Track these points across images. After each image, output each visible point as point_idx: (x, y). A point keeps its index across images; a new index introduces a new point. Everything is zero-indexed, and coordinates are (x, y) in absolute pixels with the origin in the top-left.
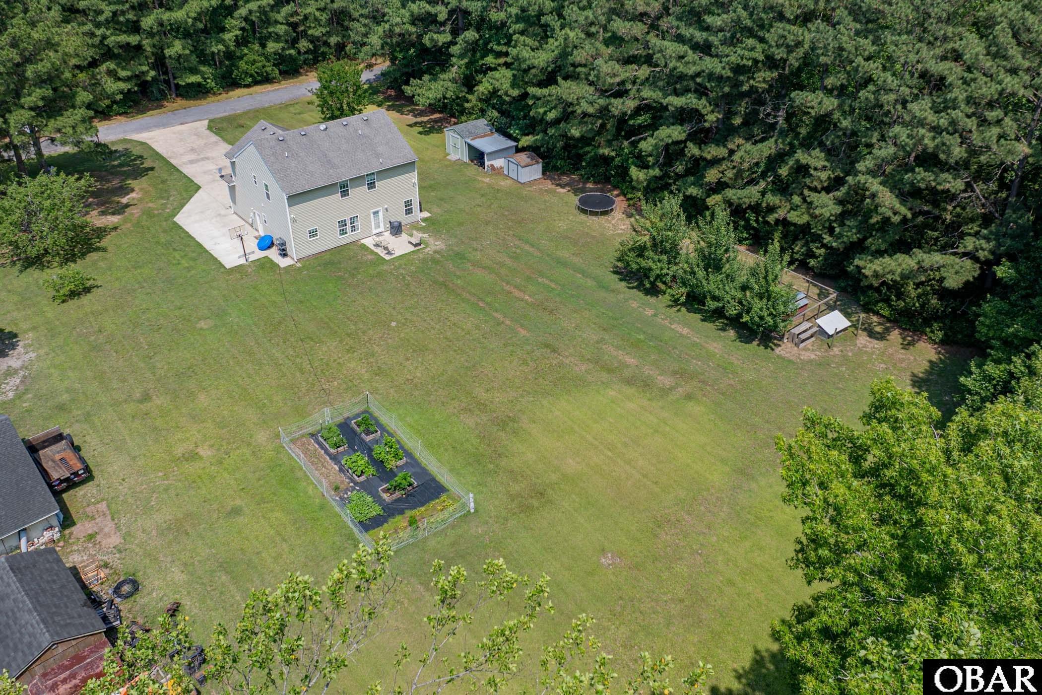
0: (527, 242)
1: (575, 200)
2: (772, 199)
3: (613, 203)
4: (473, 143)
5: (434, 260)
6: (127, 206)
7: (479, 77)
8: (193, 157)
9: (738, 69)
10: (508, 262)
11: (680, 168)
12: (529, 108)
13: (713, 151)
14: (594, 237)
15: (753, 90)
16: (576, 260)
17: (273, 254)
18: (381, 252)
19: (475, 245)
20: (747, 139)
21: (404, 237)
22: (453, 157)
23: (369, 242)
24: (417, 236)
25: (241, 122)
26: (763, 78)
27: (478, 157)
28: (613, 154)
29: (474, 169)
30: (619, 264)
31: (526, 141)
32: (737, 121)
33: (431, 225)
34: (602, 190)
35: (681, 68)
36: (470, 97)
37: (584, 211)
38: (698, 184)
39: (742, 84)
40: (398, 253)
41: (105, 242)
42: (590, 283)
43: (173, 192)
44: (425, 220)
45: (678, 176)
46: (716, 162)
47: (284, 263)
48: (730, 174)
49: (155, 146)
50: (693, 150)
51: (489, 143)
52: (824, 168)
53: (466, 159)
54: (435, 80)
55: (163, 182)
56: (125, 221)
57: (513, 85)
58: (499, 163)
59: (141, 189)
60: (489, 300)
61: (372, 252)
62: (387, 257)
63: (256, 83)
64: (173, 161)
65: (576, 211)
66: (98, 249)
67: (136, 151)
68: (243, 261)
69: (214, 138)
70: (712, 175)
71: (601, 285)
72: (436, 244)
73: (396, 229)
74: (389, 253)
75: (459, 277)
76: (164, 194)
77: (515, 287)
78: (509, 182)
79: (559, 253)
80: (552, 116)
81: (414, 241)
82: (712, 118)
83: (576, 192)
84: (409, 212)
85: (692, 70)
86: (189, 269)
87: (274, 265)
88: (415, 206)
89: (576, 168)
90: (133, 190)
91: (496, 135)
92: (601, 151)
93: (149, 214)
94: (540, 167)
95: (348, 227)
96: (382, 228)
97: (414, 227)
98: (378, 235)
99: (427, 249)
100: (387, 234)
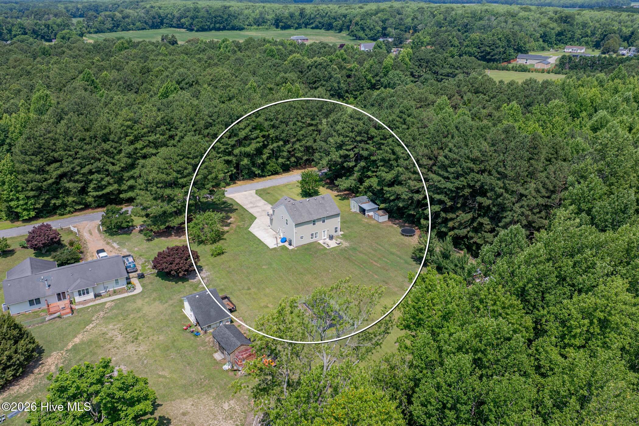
0: (380, 245)
1: (400, 230)
2: (471, 234)
3: (415, 232)
4: (361, 205)
5: (345, 250)
6: (230, 223)
7: (365, 179)
8: (252, 205)
9: (457, 188)
10: (372, 252)
11: (440, 220)
12: (384, 194)
13: (450, 215)
14: (405, 245)
15: (464, 195)
16: (398, 253)
17: (286, 244)
18: (326, 246)
19: (360, 245)
20: (463, 212)
21: (334, 241)
22: (353, 210)
23: (321, 242)
24: (339, 241)
25: (269, 191)
26: (467, 191)
27: (363, 211)
28: (415, 213)
29: (361, 216)
30: (414, 255)
31: (382, 206)
32: (459, 205)
33: (344, 237)
34: (411, 227)
35: (439, 185)
36: (361, 186)
37: (403, 235)
38: (446, 227)
39: (459, 193)
40: (332, 247)
41: (225, 236)
42: (402, 261)
43: (246, 219)
44: (341, 235)
45: (439, 224)
46: (452, 219)
47: (291, 248)
48: (457, 224)
49: (237, 200)
50: (443, 215)
51: (367, 206)
52: (488, 224)
53: (358, 211)
54: (347, 179)
55: (242, 215)
56: (231, 229)
57: (378, 185)
58: (371, 214)
59: (234, 217)
60: (364, 265)
61: (322, 246)
62: (328, 248)
63: (272, 174)
64: (245, 207)
65: (400, 235)
66: (223, 239)
67: (229, 202)
68: (276, 246)
69: (259, 198)
70: (450, 224)
71: (406, 262)
72: (346, 244)
73: (331, 238)
74: (328, 246)
75: (354, 256)
76: (243, 220)
77: (374, 261)
78: (375, 222)
79: (392, 250)
80: (392, 198)
81: (338, 242)
82: (449, 204)
83: (401, 227)
84: (336, 231)
85: (443, 186)
86: (257, 248)
87: (287, 249)
88: (339, 229)
89: (401, 217)
90: (231, 218)
91: (371, 203)
92: (410, 212)
93: (239, 227)
94: (387, 216)
95: (314, 236)
96: (326, 237)
97: (337, 237)
98: (324, 239)
99: (342, 246)
100: (328, 239)
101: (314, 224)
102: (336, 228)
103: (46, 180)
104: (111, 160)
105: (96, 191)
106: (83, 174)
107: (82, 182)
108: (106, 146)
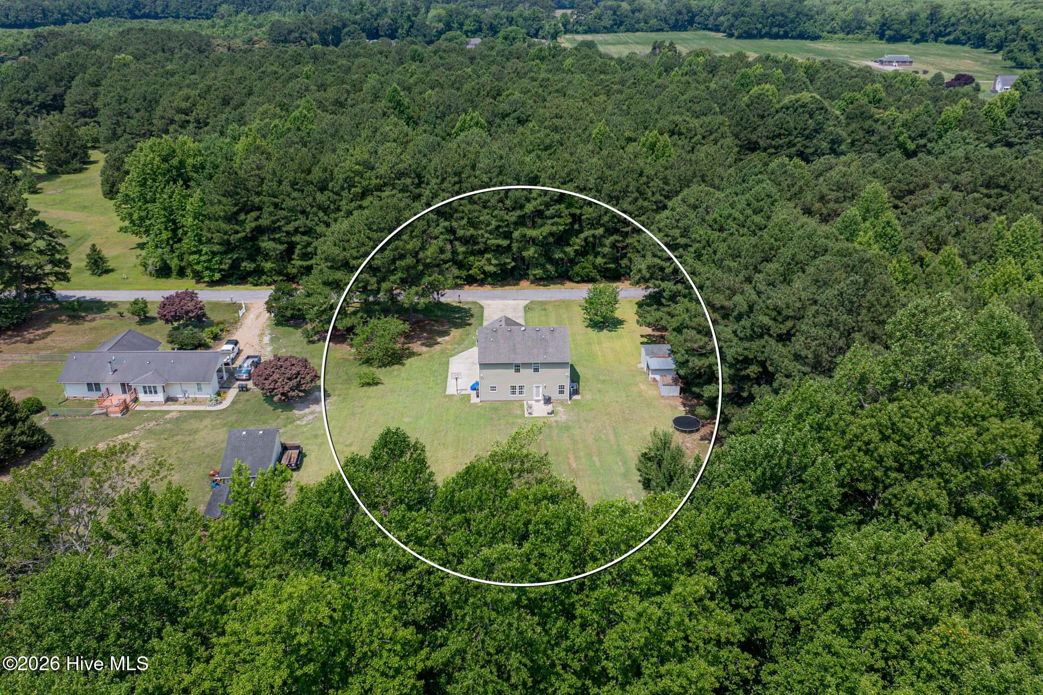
0: (615, 433)
4: (648, 359)
5: (549, 425)
6: (438, 343)
10: (590, 441)
16: (630, 454)
17: (474, 393)
18: (527, 411)
19: (584, 425)
21: (550, 407)
24: (556, 409)
25: (548, 307)
29: (645, 377)
33: (573, 404)
40: (535, 415)
41: (408, 361)
44: (574, 400)
47: (474, 401)
49: (486, 311)
51: (659, 363)
53: (645, 369)
55: (468, 334)
56: (429, 352)
58: (658, 378)
59: (454, 336)
61: (523, 409)
62: (527, 416)
66: (402, 364)
67: (473, 311)
68: (457, 393)
69: (521, 314)
72: (561, 417)
73: (547, 400)
74: (530, 413)
75: (551, 440)
76: (461, 342)
78: (656, 392)
84: (561, 392)
87: (468, 401)
88: (567, 390)
90: (448, 335)
91: (669, 358)
93: (443, 352)
94: (678, 388)
95: (517, 390)
96: (541, 397)
97: (562, 402)
98: (537, 401)
99: (553, 418)
100: (542, 402)
101: (518, 370)
102: (562, 387)
103: (237, 232)
104: (326, 218)
105: (301, 260)
106: (288, 233)
107: (283, 243)
108: (319, 197)
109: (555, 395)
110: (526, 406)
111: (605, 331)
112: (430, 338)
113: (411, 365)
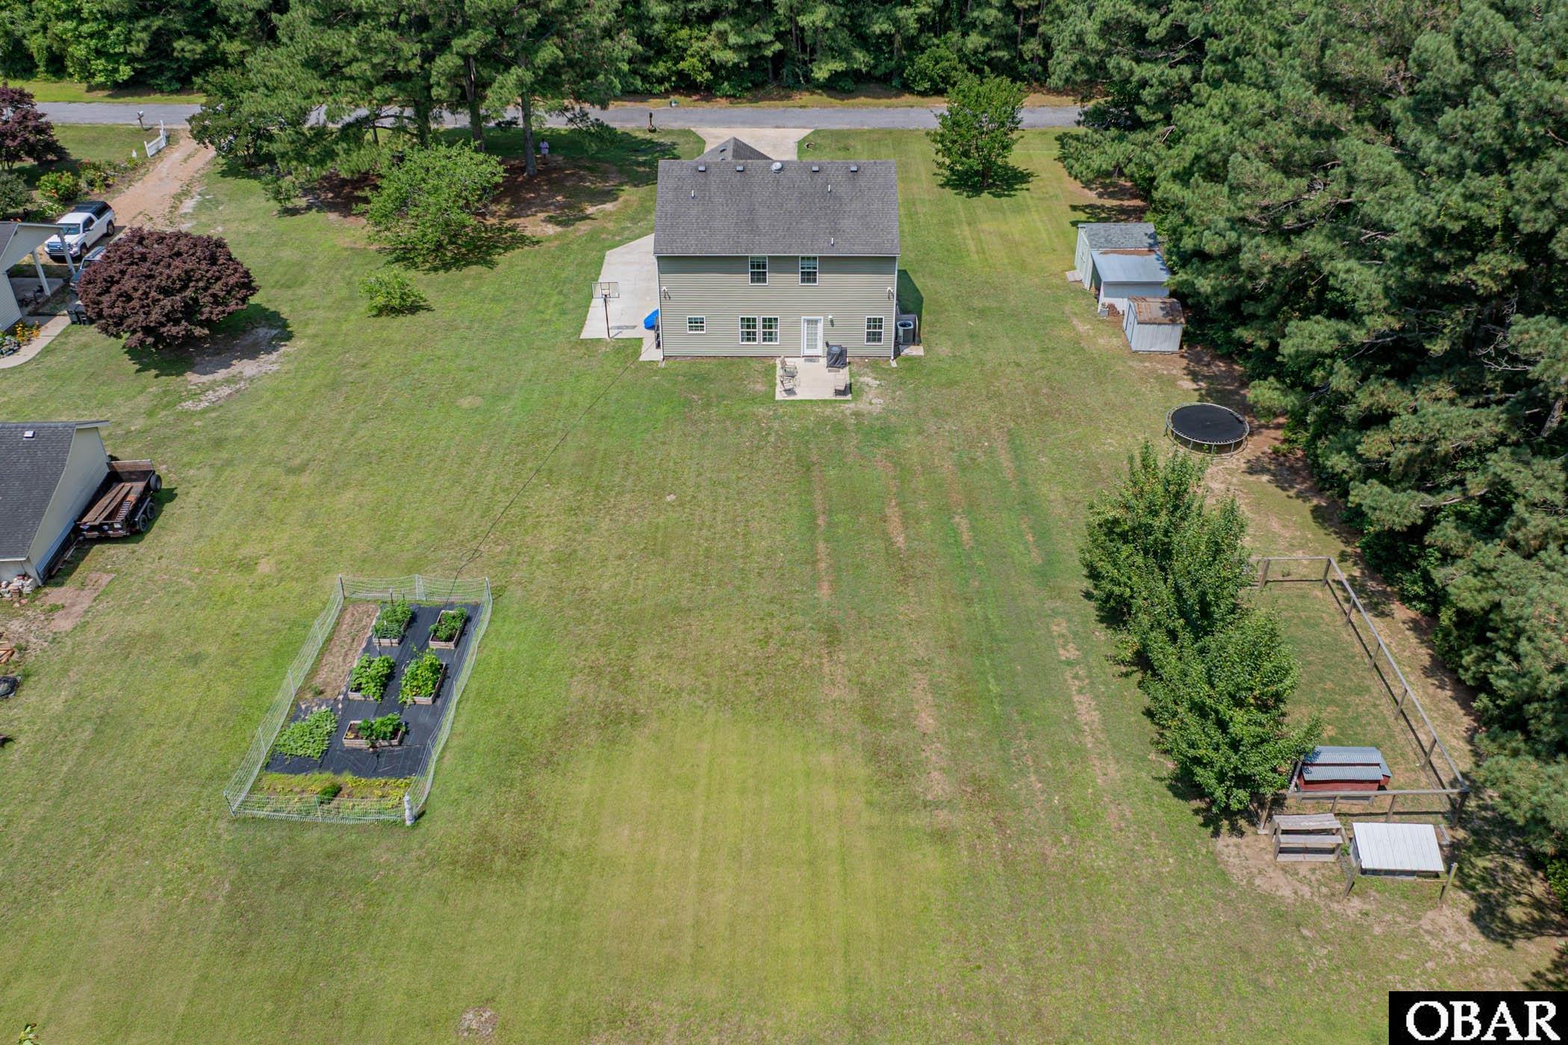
0: (1015, 450)
4: (1097, 258)
5: (841, 425)
6: (586, 218)
17: (651, 337)
18: (782, 386)
21: (843, 374)
22: (1076, 273)
29: (1086, 303)
33: (904, 370)
40: (802, 395)
41: (506, 256)
44: (905, 359)
47: (649, 355)
51: (1123, 266)
53: (1088, 284)
56: (558, 237)
58: (1122, 304)
59: (626, 201)
60: (841, 517)
61: (771, 380)
62: (781, 397)
66: (488, 263)
67: (680, 147)
68: (609, 335)
72: (871, 402)
73: (834, 358)
74: (790, 391)
75: (841, 466)
78: (1116, 342)
81: (841, 385)
83: (1208, 395)
84: (874, 337)
87: (633, 355)
88: (887, 332)
90: (615, 199)
91: (1154, 256)
93: (595, 236)
94: (1177, 332)
95: (759, 330)
96: (820, 350)
97: (875, 364)
98: (810, 358)
99: (849, 405)
100: (824, 361)
101: (759, 277)
102: (875, 323)
109: (857, 345)
110: (779, 372)
111: (985, 195)
112: (570, 207)
113: (511, 265)
